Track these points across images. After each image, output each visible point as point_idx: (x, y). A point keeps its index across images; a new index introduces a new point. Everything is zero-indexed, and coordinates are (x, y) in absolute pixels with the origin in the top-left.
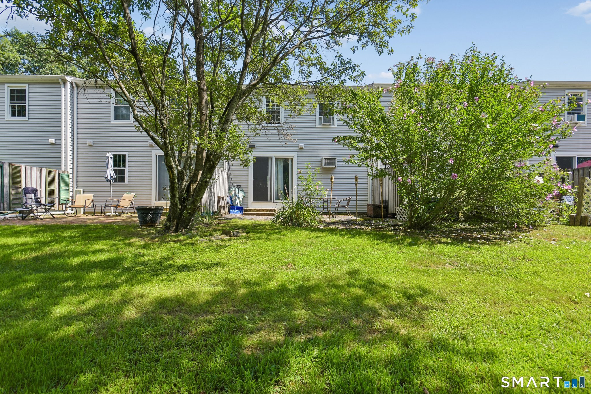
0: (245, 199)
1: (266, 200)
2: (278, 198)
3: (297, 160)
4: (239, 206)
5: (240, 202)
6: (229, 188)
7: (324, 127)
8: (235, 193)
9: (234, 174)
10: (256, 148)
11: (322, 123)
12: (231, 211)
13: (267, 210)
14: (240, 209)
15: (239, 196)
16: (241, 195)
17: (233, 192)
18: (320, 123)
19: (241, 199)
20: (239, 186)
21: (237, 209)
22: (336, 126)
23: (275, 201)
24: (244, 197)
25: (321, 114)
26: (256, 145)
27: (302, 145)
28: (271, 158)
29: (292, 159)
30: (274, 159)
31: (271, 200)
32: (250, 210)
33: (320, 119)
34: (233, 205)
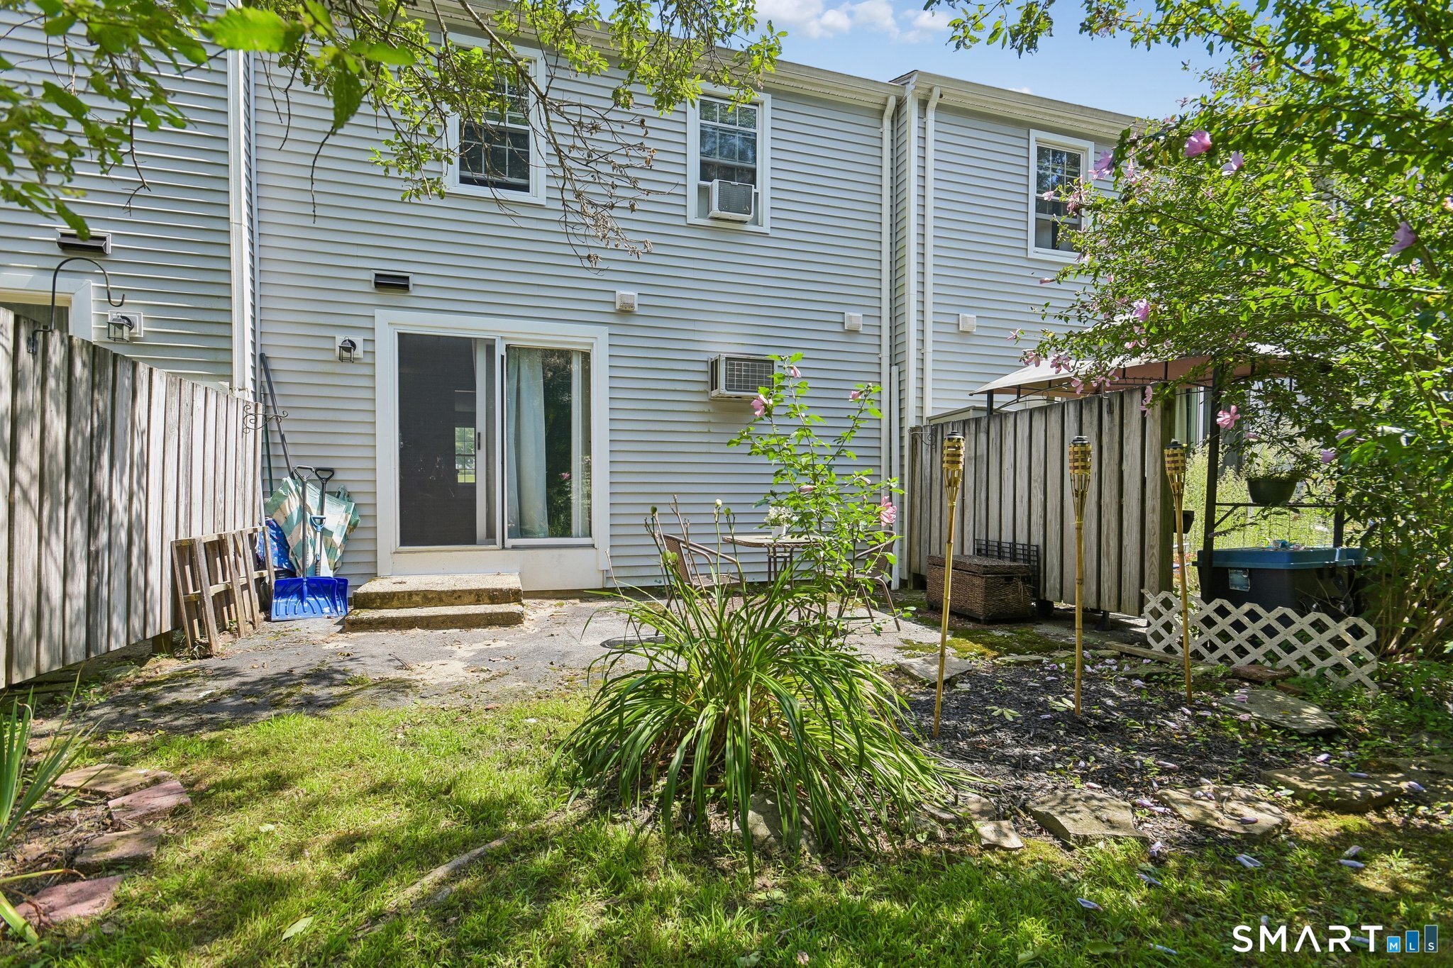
0: (357, 534)
1: (464, 535)
2: (521, 530)
3: (606, 362)
4: (326, 572)
5: (331, 549)
6: (270, 485)
7: (720, 227)
8: (303, 508)
9: (293, 415)
10: (414, 291)
11: (715, 211)
12: (280, 604)
13: (479, 596)
14: (334, 589)
15: (328, 524)
16: (336, 517)
17: (293, 504)
18: (705, 207)
19: (338, 539)
20: (325, 476)
21: (313, 593)
22: (766, 229)
23: (510, 542)
24: (353, 527)
25: (707, 171)
26: (413, 280)
27: (628, 294)
28: (490, 348)
29: (586, 357)
30: (500, 350)
31: (491, 535)
32: (385, 599)
33: (704, 192)
34: (291, 572)
